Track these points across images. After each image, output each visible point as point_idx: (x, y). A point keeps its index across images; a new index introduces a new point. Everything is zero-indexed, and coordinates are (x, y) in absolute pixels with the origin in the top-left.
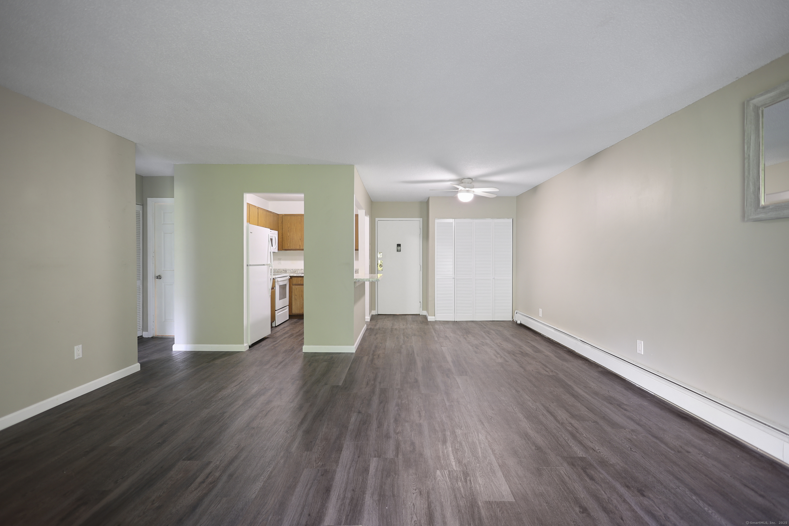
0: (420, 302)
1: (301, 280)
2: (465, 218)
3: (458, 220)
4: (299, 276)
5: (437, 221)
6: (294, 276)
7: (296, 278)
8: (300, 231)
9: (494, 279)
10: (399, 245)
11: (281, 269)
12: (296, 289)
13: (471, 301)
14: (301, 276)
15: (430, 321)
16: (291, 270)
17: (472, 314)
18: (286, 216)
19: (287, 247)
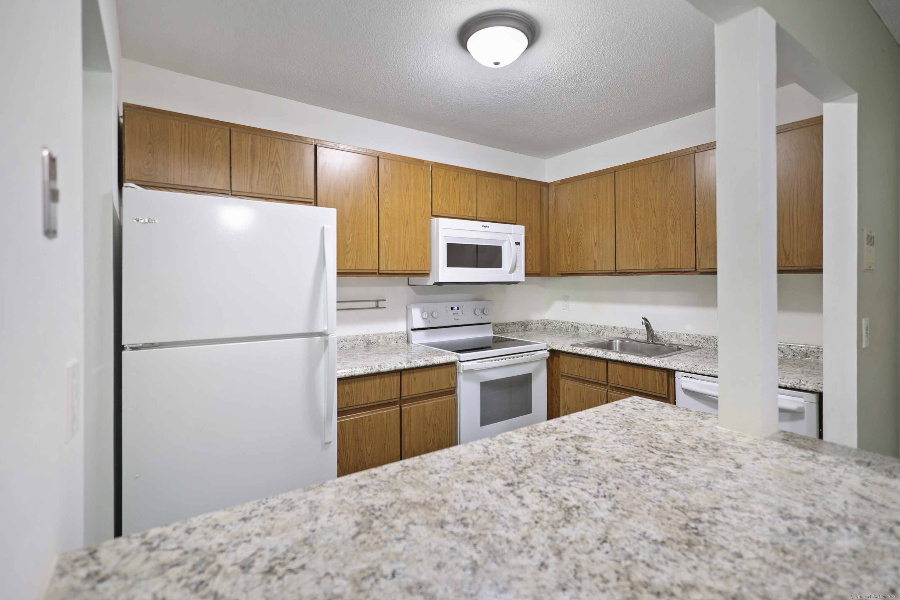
6: (563, 350)
7: (568, 358)
11: (568, 322)
16: (588, 327)
18: (563, 184)
19: (565, 267)
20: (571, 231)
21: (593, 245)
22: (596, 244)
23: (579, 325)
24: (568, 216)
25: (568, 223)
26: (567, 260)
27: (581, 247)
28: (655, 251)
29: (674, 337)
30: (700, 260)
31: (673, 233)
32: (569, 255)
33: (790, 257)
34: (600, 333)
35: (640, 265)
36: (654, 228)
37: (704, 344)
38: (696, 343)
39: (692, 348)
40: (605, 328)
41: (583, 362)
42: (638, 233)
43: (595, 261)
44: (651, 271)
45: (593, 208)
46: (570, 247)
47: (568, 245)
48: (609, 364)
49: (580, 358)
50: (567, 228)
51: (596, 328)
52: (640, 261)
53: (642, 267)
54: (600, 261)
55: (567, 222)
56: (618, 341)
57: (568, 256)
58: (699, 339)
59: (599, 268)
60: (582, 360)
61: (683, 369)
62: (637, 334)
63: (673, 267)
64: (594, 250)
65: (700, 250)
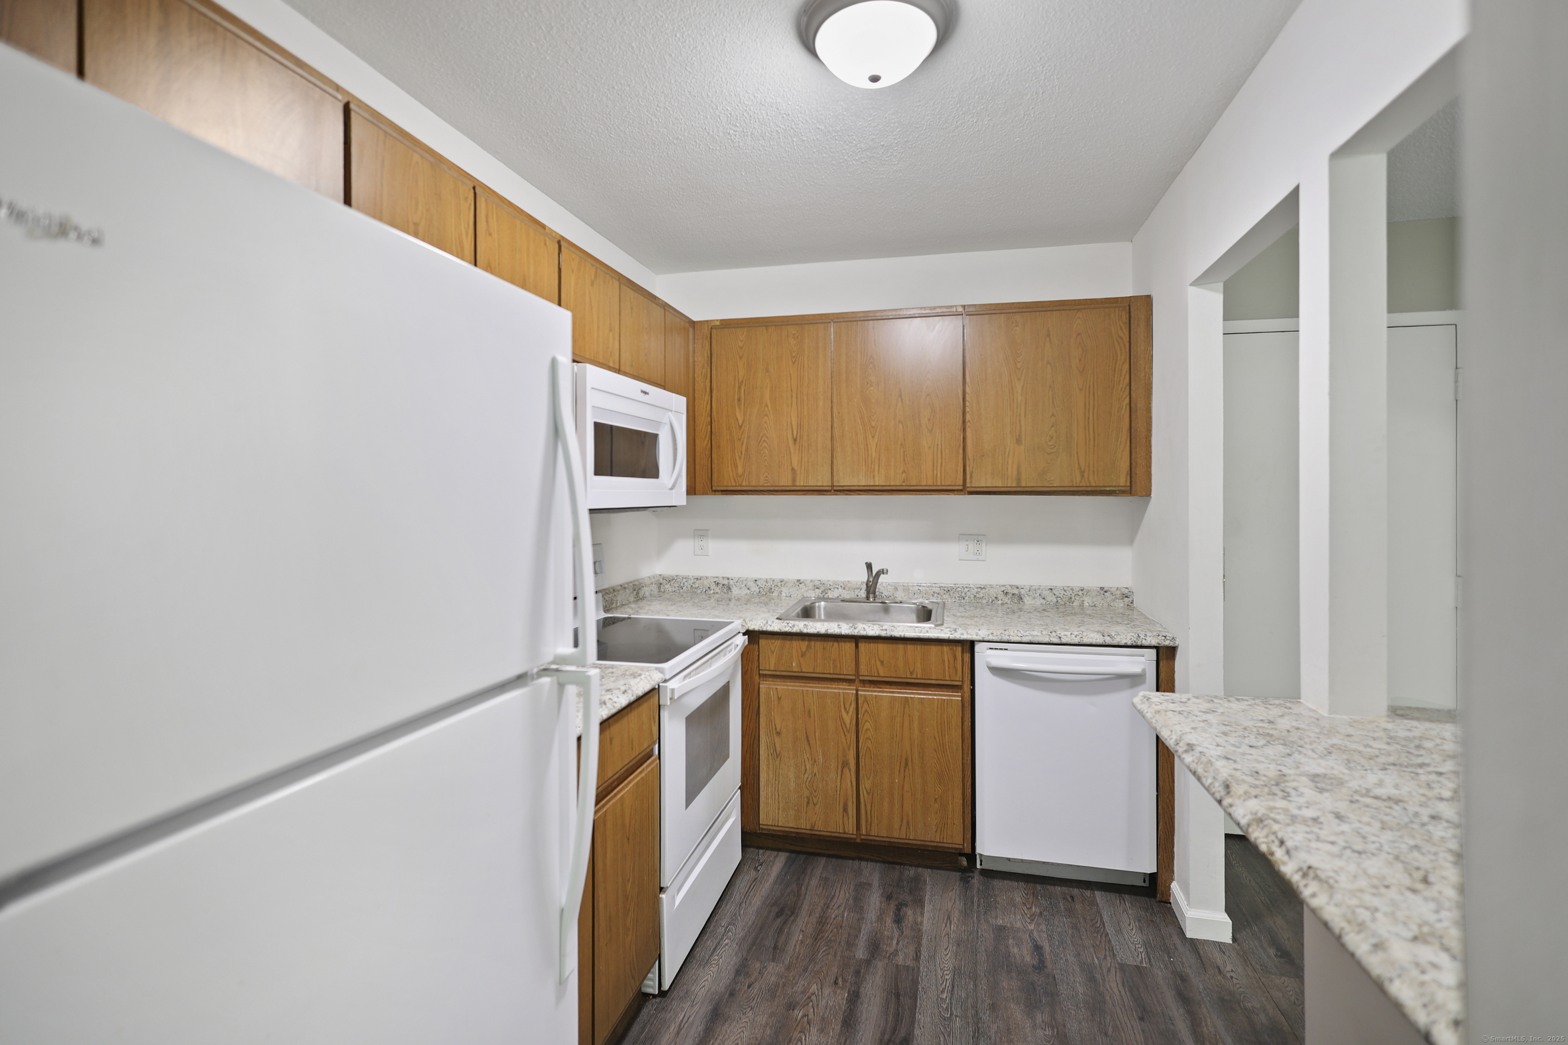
1: (803, 655)
4: (795, 630)
6: (770, 629)
7: (777, 643)
8: (794, 400)
11: (707, 578)
12: (779, 699)
14: (805, 631)
16: (751, 584)
18: (728, 328)
19: (732, 479)
20: (745, 415)
21: (791, 441)
22: (795, 440)
23: (731, 582)
24: (740, 388)
25: (739, 400)
26: (736, 467)
27: (765, 444)
28: (902, 457)
29: (900, 589)
30: (971, 473)
31: (931, 431)
32: (740, 458)
33: (1086, 474)
34: (773, 593)
35: (877, 478)
36: (900, 422)
37: (944, 596)
38: (933, 596)
40: (783, 583)
41: (809, 647)
42: (873, 427)
43: (793, 469)
44: (894, 488)
45: (791, 379)
46: (742, 444)
47: (739, 440)
48: (859, 645)
49: (803, 640)
50: (737, 408)
52: (876, 473)
53: (879, 481)
54: (803, 471)
55: (736, 397)
56: (823, 603)
57: (738, 459)
58: (937, 590)
59: (800, 483)
60: (806, 643)
61: (991, 638)
62: (840, 590)
63: (930, 483)
64: (792, 451)
65: (971, 460)
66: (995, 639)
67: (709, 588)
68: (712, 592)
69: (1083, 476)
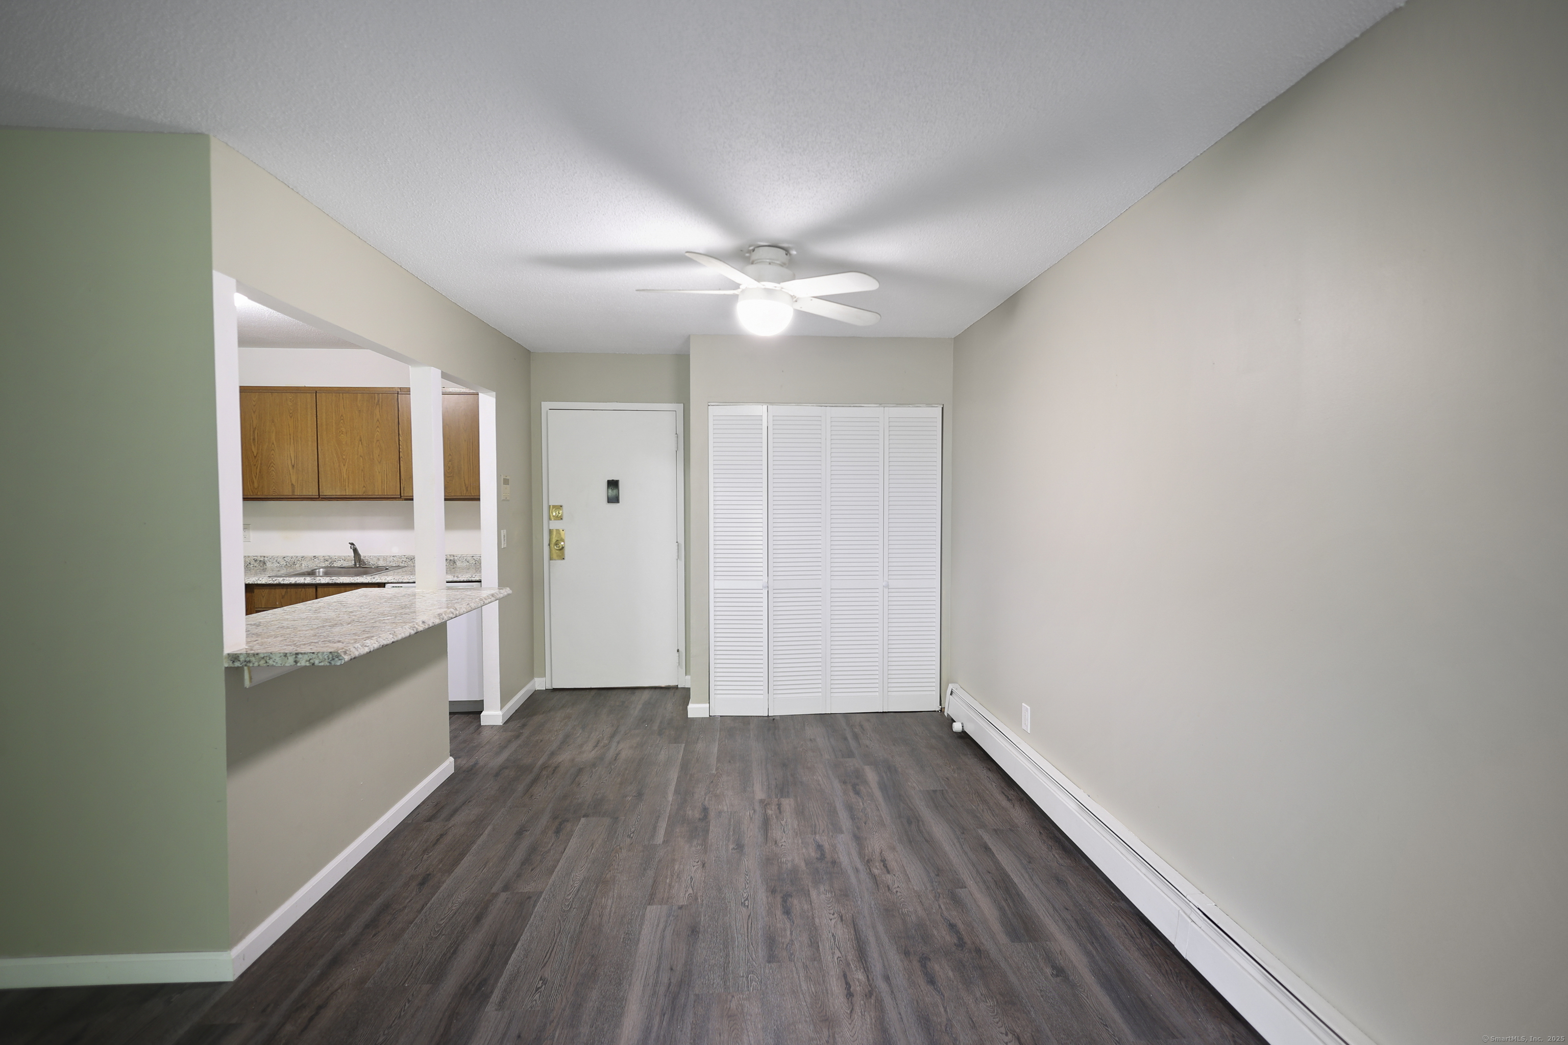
0: (678, 651)
1: (283, 597)
2: (799, 403)
3: (777, 410)
4: (275, 582)
5: (714, 411)
6: (259, 582)
7: (266, 591)
8: (292, 441)
9: (887, 586)
10: (613, 484)
13: (820, 655)
14: (282, 582)
15: (693, 719)
16: (280, 560)
17: (820, 694)
18: (244, 392)
19: (250, 490)
20: (258, 449)
21: (290, 467)
22: (293, 466)
23: (266, 559)
24: (254, 432)
25: (254, 439)
26: (253, 483)
27: (273, 469)
28: (363, 478)
29: (381, 560)
30: (404, 488)
32: (256, 477)
33: (469, 489)
34: (296, 565)
35: (347, 490)
36: (361, 456)
37: (409, 563)
38: (402, 563)
39: (398, 567)
40: (303, 559)
41: (286, 592)
42: (344, 459)
43: (292, 484)
44: (358, 497)
45: (289, 427)
46: (257, 468)
47: (255, 465)
48: (318, 589)
49: (282, 588)
50: (252, 445)
51: (290, 559)
52: (347, 487)
53: (349, 492)
54: (299, 485)
55: (252, 438)
56: (321, 570)
57: (254, 478)
58: (405, 559)
59: (298, 493)
60: (285, 590)
61: (392, 581)
62: (342, 561)
63: (380, 494)
64: (291, 473)
65: (404, 480)
66: (395, 581)
67: (250, 563)
68: (252, 566)
69: (467, 490)
